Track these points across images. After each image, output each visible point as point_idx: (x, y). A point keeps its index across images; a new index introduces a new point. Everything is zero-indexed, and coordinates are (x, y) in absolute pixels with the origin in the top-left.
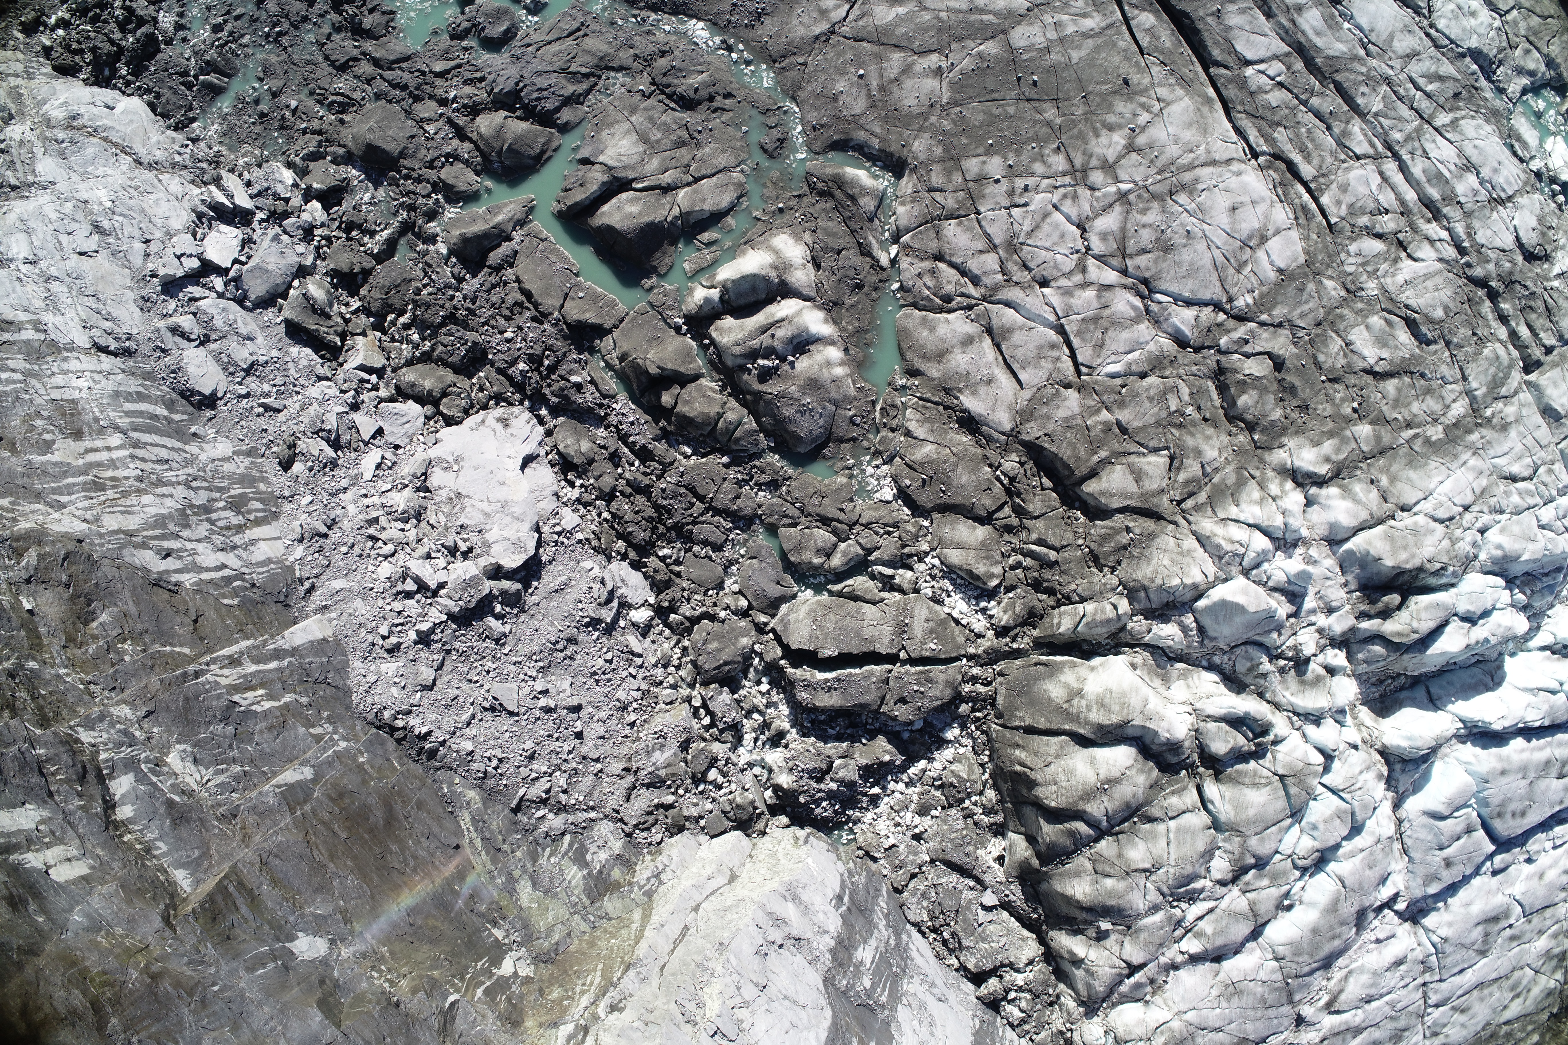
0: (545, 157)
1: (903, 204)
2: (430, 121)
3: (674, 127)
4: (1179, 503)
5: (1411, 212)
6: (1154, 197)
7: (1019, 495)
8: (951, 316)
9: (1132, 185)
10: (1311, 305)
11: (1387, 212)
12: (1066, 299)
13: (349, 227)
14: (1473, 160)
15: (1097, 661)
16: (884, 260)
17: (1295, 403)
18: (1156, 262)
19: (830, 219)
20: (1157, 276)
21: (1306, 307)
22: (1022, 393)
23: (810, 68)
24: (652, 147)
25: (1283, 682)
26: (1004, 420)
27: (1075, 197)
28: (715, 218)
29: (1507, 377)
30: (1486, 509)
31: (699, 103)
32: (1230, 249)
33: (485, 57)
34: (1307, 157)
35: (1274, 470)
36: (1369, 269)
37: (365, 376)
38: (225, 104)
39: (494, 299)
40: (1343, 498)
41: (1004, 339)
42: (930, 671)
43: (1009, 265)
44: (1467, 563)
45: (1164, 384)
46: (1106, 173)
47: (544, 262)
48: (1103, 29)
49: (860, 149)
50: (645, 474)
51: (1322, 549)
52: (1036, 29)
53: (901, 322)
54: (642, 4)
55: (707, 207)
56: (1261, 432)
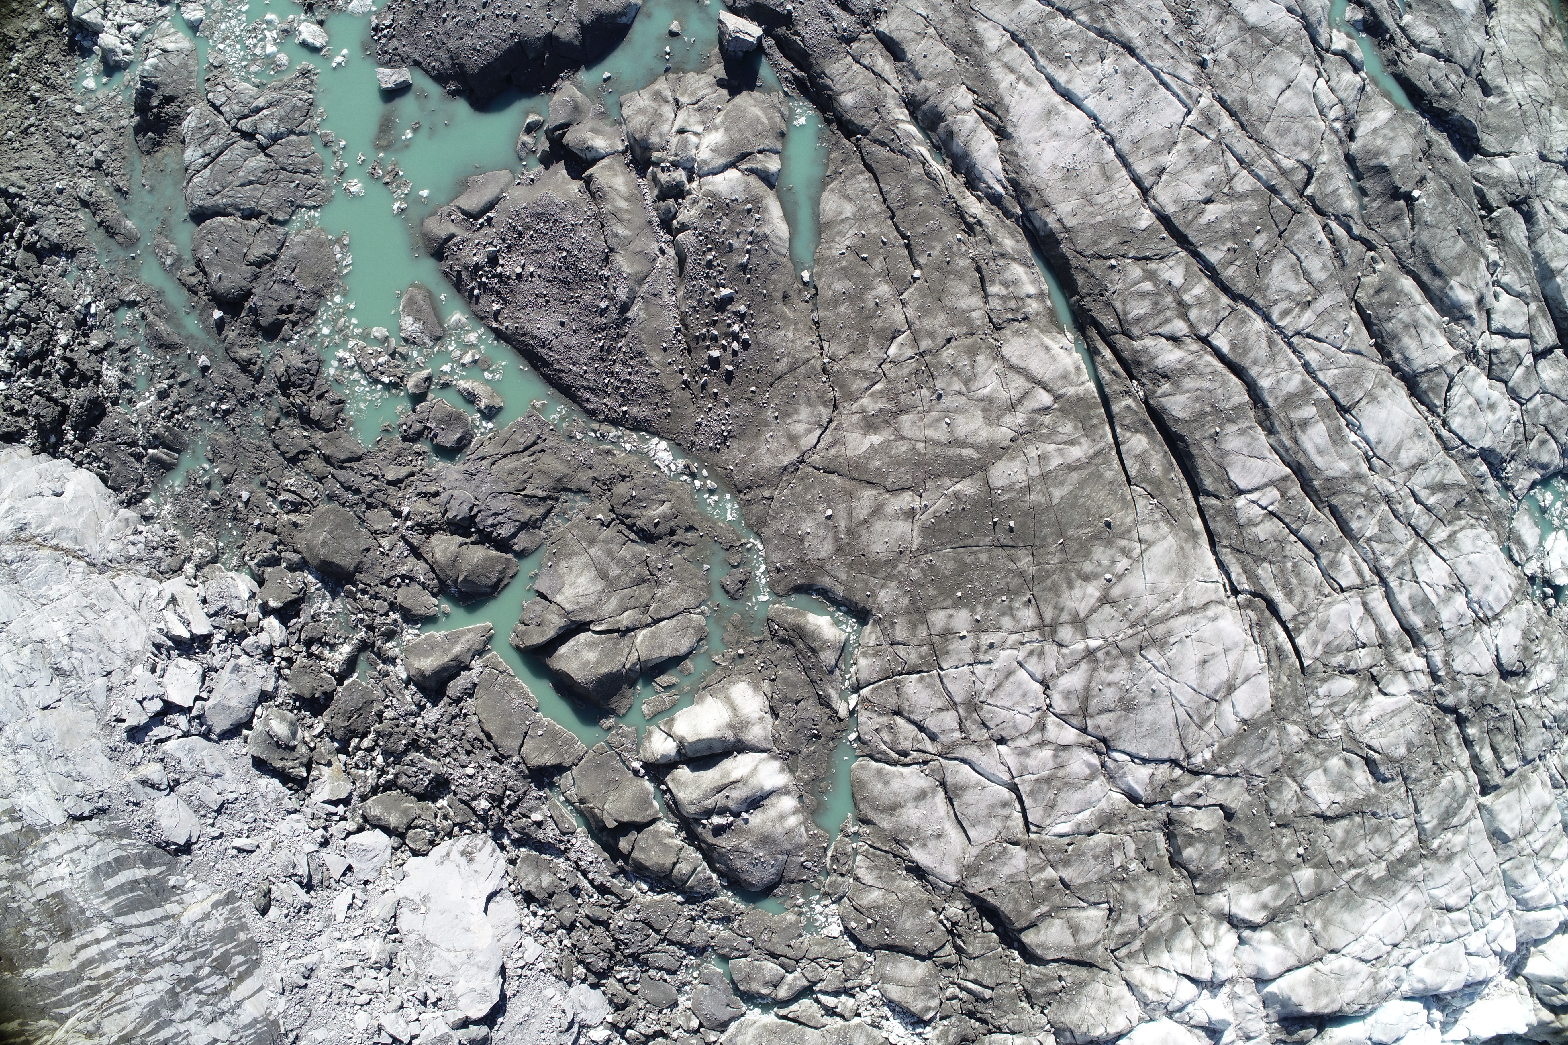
0: (502, 584)
1: (865, 655)
2: (385, 534)
3: (633, 562)
4: (1113, 952)
5: (1389, 644)
6: (1124, 653)
7: (960, 936)
8: (905, 770)
9: (1101, 642)
10: (1271, 753)
11: (1364, 646)
12: (1022, 758)
13: (309, 643)
14: (1464, 580)
16: (843, 712)
17: (1241, 849)
18: (1117, 722)
19: (790, 667)
20: (1117, 736)
21: (1265, 756)
22: (970, 848)
23: (775, 504)
24: (611, 584)
26: (950, 872)
27: (1041, 654)
28: (673, 662)
29: (1460, 807)
30: (1415, 945)
31: (660, 537)
32: (1195, 706)
33: (440, 465)
34: (1289, 594)
35: (1211, 915)
36: (1336, 709)
37: (332, 809)
38: (176, 482)
39: (454, 731)
40: (1274, 943)
41: (957, 796)
43: (968, 724)
44: (1387, 996)
45: (1111, 840)
46: (1076, 629)
47: (503, 697)
48: (1090, 458)
49: (824, 593)
50: (603, 906)
51: (1248, 986)
52: (1019, 464)
53: (857, 773)
54: (602, 417)
55: (666, 653)
56: (1203, 880)
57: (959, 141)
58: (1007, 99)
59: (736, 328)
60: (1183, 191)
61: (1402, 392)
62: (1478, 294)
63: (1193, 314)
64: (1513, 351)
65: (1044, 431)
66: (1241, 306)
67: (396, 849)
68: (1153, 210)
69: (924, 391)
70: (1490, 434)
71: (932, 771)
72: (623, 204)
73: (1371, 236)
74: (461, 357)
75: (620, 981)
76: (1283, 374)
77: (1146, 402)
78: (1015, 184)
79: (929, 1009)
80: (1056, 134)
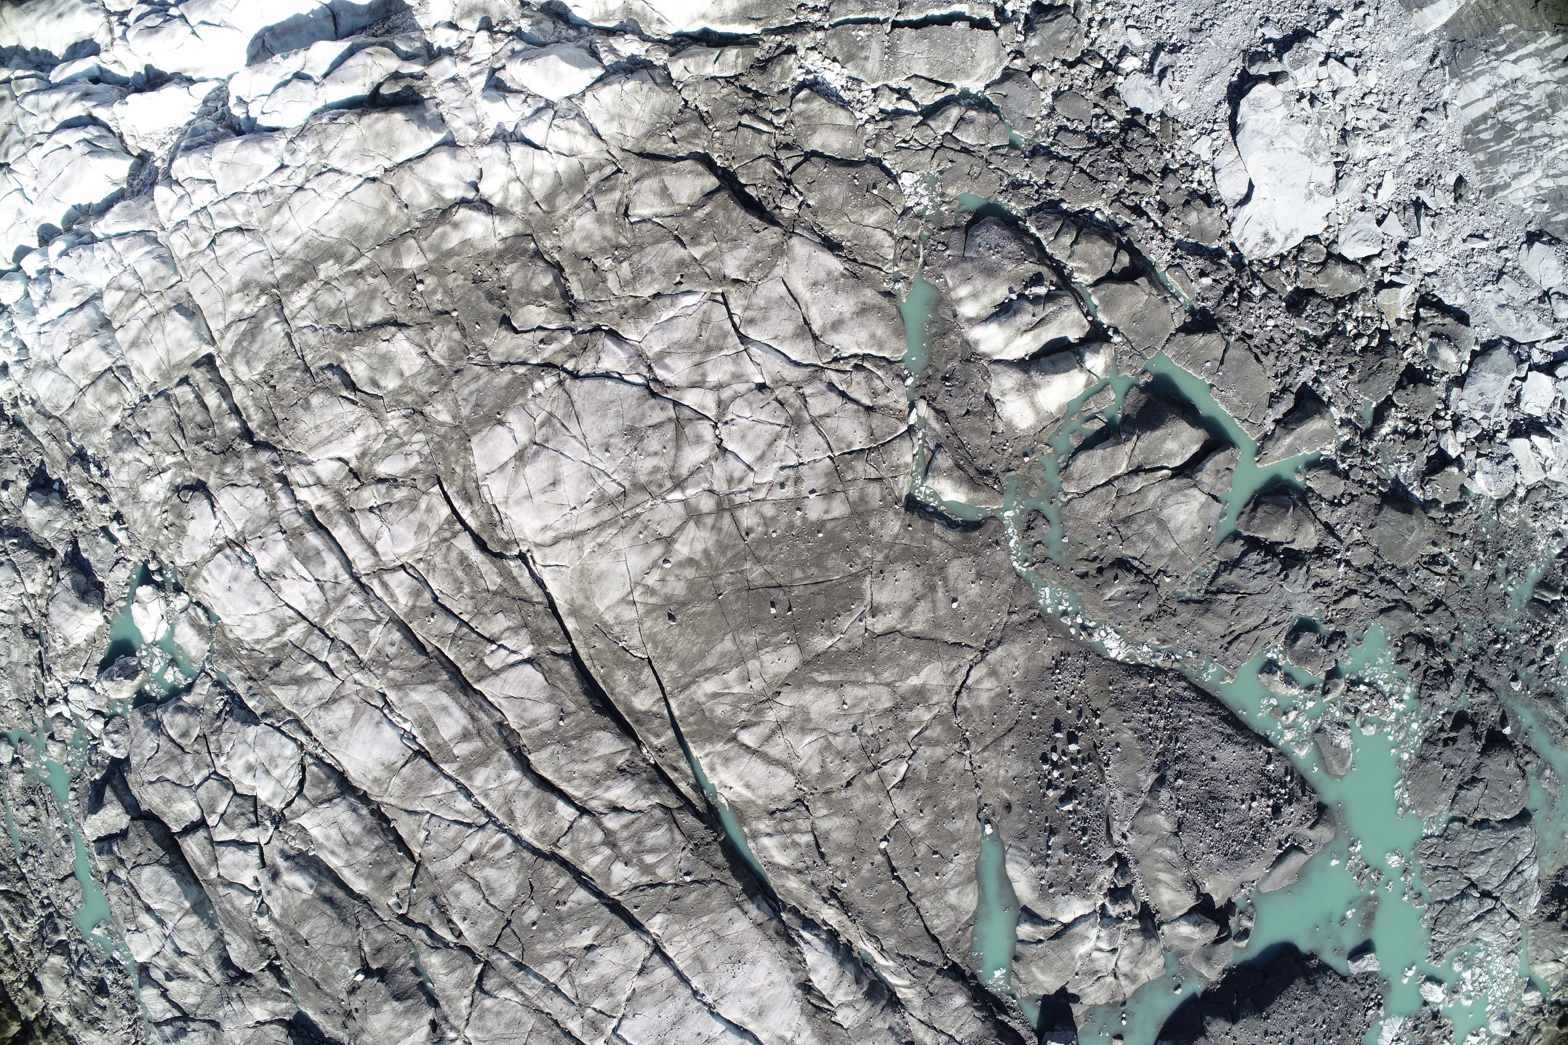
0: (1251, 506)
1: (907, 466)
2: (1357, 544)
3: (1134, 538)
4: (619, 171)
5: (342, 513)
6: (644, 488)
7: (780, 178)
8: (855, 350)
9: (669, 498)
10: (466, 391)
11: (371, 509)
12: (739, 371)
13: (1418, 434)
14: (263, 586)
15: (694, 28)
16: (922, 406)
17: (488, 286)
18: (643, 416)
19: (978, 447)
20: (641, 400)
21: (473, 387)
22: (782, 273)
23: (1005, 608)
24: (1155, 516)
25: (503, 13)
26: (800, 247)
27: (730, 480)
28: (1090, 443)
29: (239, 342)
30: (278, 190)
31: (1112, 565)
32: (560, 438)
33: (1311, 613)
34: (463, 559)
35: (513, 214)
36: (396, 441)
37: (1396, 279)
39: (1286, 360)
40: (441, 187)
41: (801, 328)
42: (864, 11)
43: (798, 403)
44: (303, 132)
45: (634, 290)
46: (697, 509)
47: (1244, 397)
48: (694, 682)
49: (951, 524)
50: (1136, 194)
51: (463, 138)
52: (770, 670)
53: (902, 344)
54: (1171, 674)
55: (1098, 453)
56: (526, 251)
57: (850, 976)
58: (803, 1020)
59: (1056, 774)
60: (618, 955)
61: (354, 774)
62: (279, 882)
63: (599, 836)
64: (232, 828)
65: (745, 705)
66: (545, 848)
67: (1334, 242)
68: (647, 933)
69: (870, 732)
70: (250, 739)
71: (828, 352)
72: (1163, 876)
73: (403, 929)
74: (1297, 716)
75: (1111, 118)
76: (495, 785)
77: (639, 743)
78: (791, 942)
79: (805, 100)
80: (753, 994)
